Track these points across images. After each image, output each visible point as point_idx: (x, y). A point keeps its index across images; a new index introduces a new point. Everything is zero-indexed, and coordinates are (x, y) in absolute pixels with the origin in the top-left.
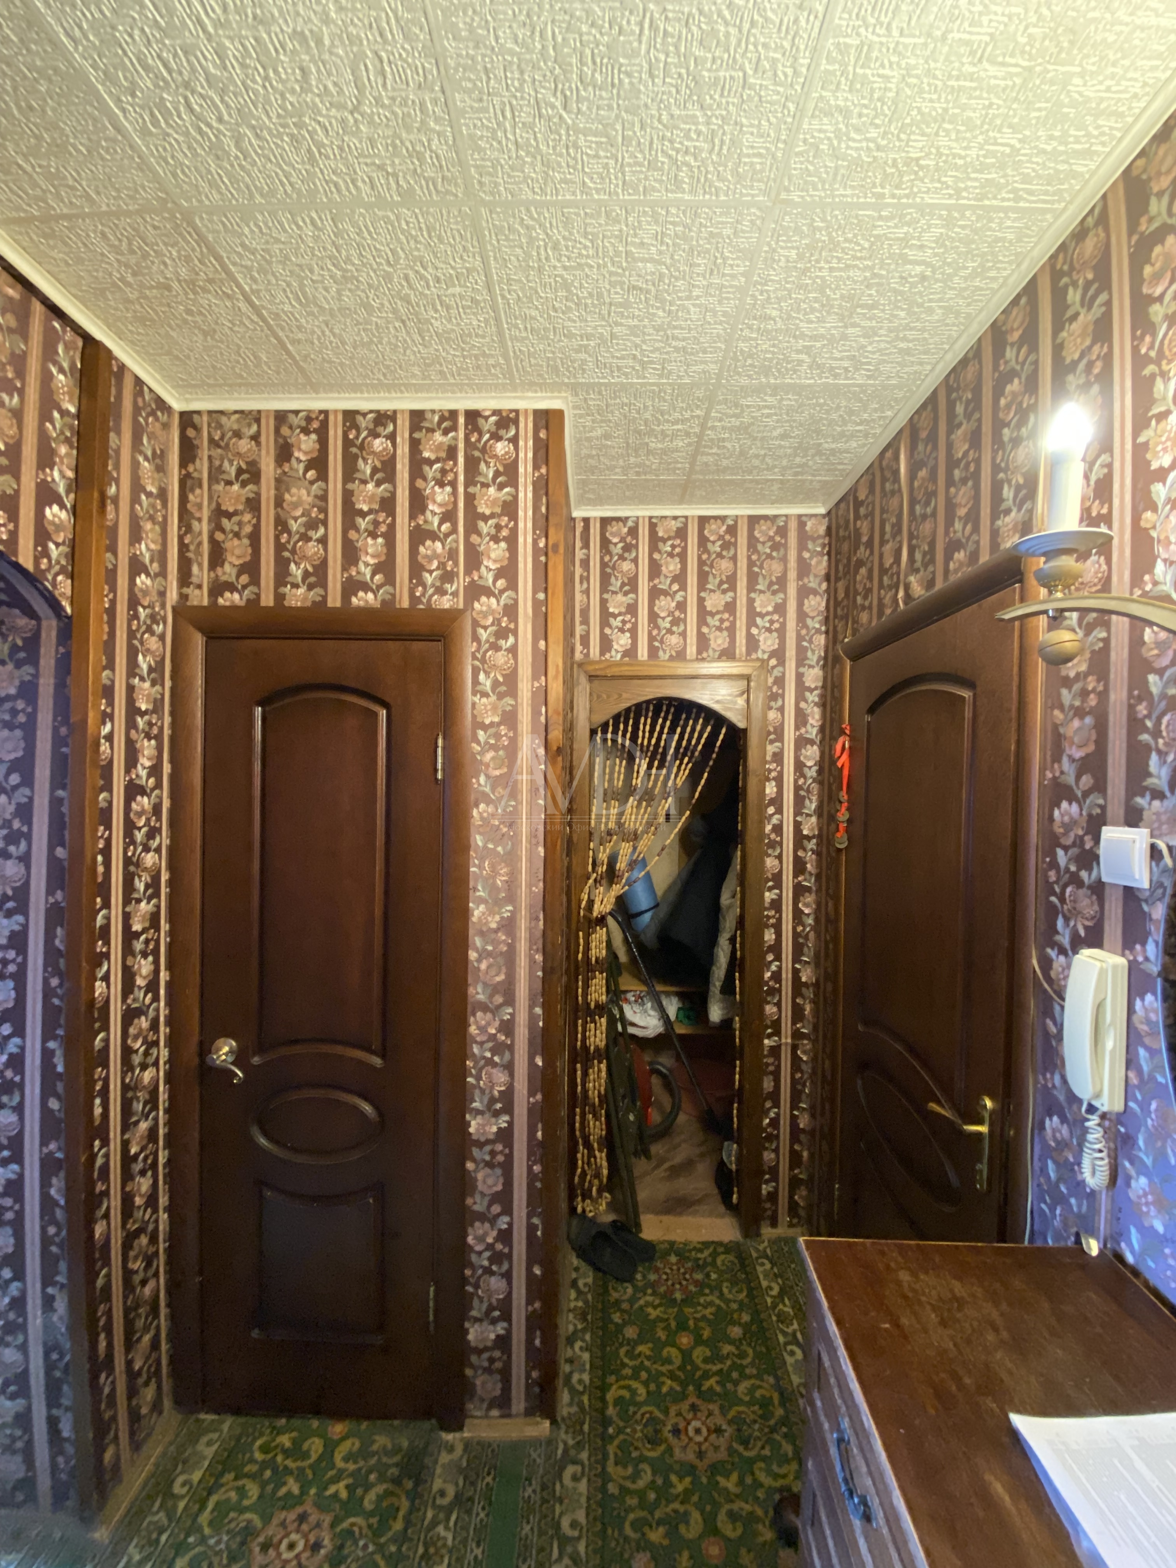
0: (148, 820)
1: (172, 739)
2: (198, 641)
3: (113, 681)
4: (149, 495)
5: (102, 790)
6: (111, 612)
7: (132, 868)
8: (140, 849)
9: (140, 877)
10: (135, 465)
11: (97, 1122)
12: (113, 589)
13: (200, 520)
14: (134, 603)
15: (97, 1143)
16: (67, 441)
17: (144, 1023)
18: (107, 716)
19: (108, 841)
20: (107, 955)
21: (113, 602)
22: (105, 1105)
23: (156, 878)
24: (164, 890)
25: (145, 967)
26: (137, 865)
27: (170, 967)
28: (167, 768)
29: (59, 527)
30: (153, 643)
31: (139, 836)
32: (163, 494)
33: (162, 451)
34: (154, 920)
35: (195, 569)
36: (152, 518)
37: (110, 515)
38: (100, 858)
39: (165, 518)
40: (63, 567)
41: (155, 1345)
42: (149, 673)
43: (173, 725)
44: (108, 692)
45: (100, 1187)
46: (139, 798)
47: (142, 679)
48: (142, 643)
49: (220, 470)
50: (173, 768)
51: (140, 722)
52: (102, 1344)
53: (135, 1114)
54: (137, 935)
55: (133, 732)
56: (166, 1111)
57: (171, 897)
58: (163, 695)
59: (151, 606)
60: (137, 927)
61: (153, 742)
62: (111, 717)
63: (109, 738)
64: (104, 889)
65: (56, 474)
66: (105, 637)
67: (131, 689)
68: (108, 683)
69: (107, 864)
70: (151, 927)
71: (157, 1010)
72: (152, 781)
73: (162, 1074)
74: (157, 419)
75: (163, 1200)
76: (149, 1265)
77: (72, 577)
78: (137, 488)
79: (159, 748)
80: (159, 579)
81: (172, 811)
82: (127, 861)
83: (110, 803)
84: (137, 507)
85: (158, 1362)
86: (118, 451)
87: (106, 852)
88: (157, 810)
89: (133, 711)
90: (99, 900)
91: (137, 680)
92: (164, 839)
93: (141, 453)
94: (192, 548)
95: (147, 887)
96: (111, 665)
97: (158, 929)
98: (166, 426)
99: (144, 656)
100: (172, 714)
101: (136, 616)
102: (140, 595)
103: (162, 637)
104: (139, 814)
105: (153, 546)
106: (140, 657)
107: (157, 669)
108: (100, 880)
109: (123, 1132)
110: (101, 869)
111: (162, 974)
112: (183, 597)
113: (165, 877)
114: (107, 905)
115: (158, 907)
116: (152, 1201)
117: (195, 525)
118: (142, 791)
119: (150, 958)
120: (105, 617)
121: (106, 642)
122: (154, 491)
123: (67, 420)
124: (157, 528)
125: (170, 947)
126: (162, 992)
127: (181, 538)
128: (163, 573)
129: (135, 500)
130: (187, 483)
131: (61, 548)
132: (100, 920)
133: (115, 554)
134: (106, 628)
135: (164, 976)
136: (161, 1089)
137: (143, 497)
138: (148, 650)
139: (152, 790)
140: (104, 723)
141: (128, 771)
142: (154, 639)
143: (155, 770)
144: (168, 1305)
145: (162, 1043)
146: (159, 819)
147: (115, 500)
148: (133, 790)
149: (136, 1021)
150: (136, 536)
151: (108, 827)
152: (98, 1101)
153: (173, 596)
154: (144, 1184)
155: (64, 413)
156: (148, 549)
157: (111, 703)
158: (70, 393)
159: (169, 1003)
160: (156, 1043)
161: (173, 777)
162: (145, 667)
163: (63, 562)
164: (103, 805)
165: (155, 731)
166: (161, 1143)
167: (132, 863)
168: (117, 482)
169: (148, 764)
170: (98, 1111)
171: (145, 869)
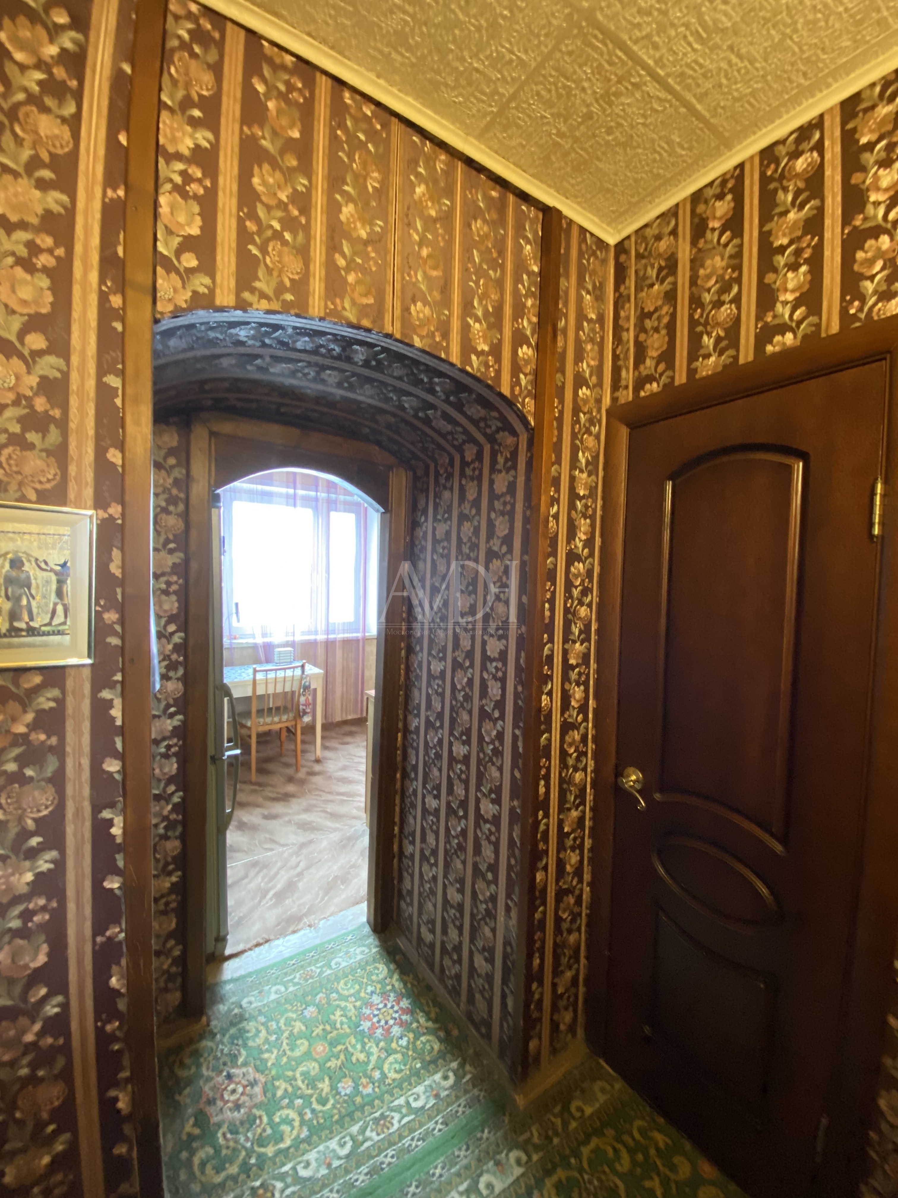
0: (583, 581)
1: (603, 518)
2: (624, 432)
3: (560, 474)
4: (589, 321)
5: (549, 555)
6: (560, 420)
7: (570, 616)
8: (576, 602)
9: (575, 624)
10: (580, 299)
11: (541, 798)
12: (562, 402)
13: (628, 330)
14: (576, 410)
15: (541, 813)
16: (533, 295)
17: (576, 736)
18: (554, 500)
19: (554, 593)
20: (551, 677)
21: (561, 413)
22: (547, 786)
23: (588, 626)
24: (593, 637)
25: (578, 693)
26: (574, 614)
27: (596, 697)
28: (598, 541)
29: (527, 362)
30: (590, 441)
31: (576, 593)
32: (601, 319)
33: (601, 283)
34: (585, 658)
35: (624, 374)
36: (592, 340)
37: (560, 343)
38: (547, 605)
39: (602, 338)
40: (529, 392)
41: (575, 981)
42: (586, 467)
43: (604, 507)
44: (556, 482)
45: (541, 846)
46: (576, 564)
47: (581, 471)
48: (582, 442)
49: (645, 278)
50: (602, 542)
51: (579, 504)
52: (536, 962)
53: (569, 802)
54: (573, 668)
55: (573, 512)
56: (591, 809)
57: (598, 643)
58: (597, 484)
59: (590, 412)
60: (572, 661)
61: (588, 521)
62: (558, 501)
63: (556, 516)
64: (550, 628)
65: (525, 323)
66: (555, 439)
67: (572, 479)
68: (556, 475)
69: (552, 609)
70: (583, 664)
71: (587, 728)
72: (586, 551)
73: (589, 779)
74: (597, 257)
75: (587, 877)
76: (573, 921)
77: (535, 398)
78: (581, 317)
79: (593, 525)
80: (598, 389)
81: (601, 576)
82: (567, 611)
83: (556, 566)
84: (581, 333)
85: (576, 996)
86: (566, 293)
87: (552, 601)
88: (589, 573)
89: (573, 496)
90: (546, 636)
91: (577, 472)
92: (594, 597)
93: (584, 288)
94: (622, 356)
95: (581, 632)
96: (558, 462)
97: (588, 666)
98: (604, 261)
99: (583, 453)
100: (603, 498)
101: (578, 421)
102: (581, 403)
103: (597, 437)
104: (576, 576)
105: (592, 363)
106: (580, 454)
107: (592, 463)
108: (547, 621)
109: (559, 813)
110: (547, 613)
111: (591, 702)
112: (614, 400)
113: (594, 626)
114: (551, 640)
115: (589, 649)
116: (578, 872)
117: (625, 335)
118: (578, 558)
119: (582, 688)
120: (555, 423)
121: (555, 444)
122: (594, 317)
123: (533, 278)
124: (596, 347)
125: (597, 682)
126: (590, 716)
127: (614, 351)
128: (600, 384)
129: (579, 327)
130: (620, 302)
131: (528, 377)
132: (546, 651)
133: (563, 373)
134: (556, 433)
135: (592, 703)
136: (588, 790)
137: (585, 324)
138: (587, 448)
139: (586, 558)
140: (553, 506)
141: (568, 542)
142: (591, 438)
143: (589, 543)
144: (587, 958)
145: (589, 755)
146: (591, 581)
147: (565, 331)
148: (572, 557)
149: (571, 732)
150: (579, 357)
151: (554, 583)
152: (542, 783)
153: (607, 401)
154: (574, 858)
155: (530, 274)
156: (588, 365)
157: (558, 491)
158: (535, 258)
159: (595, 726)
160: (585, 754)
161: (602, 549)
162: (583, 461)
163: (530, 388)
164: (551, 566)
165: (590, 512)
166: (587, 832)
167: (570, 613)
168: (566, 316)
169: (583, 537)
170: (542, 790)
171: (580, 619)
